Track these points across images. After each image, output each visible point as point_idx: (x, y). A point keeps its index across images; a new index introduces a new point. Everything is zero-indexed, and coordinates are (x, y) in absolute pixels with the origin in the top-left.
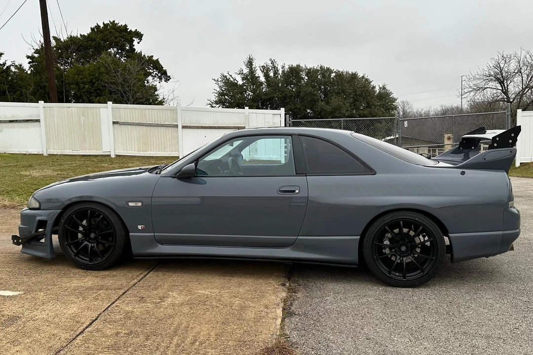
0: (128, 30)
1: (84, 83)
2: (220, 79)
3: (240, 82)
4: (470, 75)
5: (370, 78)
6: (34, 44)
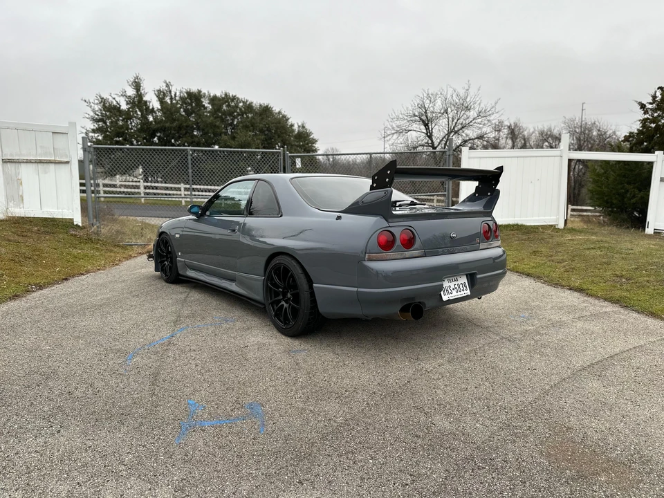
2: (95, 101)
3: (124, 107)
4: (393, 113)
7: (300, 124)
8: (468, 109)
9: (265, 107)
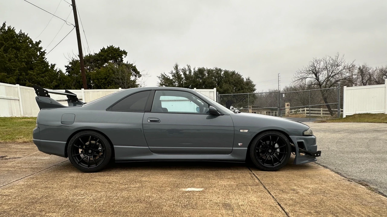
0: (120, 50)
1: (101, 79)
2: (160, 77)
3: (171, 78)
4: (299, 71)
5: (241, 74)
6: (70, 59)
7: (247, 78)
8: (338, 66)
9: (233, 72)
